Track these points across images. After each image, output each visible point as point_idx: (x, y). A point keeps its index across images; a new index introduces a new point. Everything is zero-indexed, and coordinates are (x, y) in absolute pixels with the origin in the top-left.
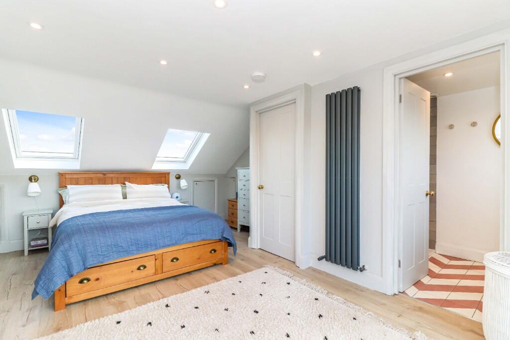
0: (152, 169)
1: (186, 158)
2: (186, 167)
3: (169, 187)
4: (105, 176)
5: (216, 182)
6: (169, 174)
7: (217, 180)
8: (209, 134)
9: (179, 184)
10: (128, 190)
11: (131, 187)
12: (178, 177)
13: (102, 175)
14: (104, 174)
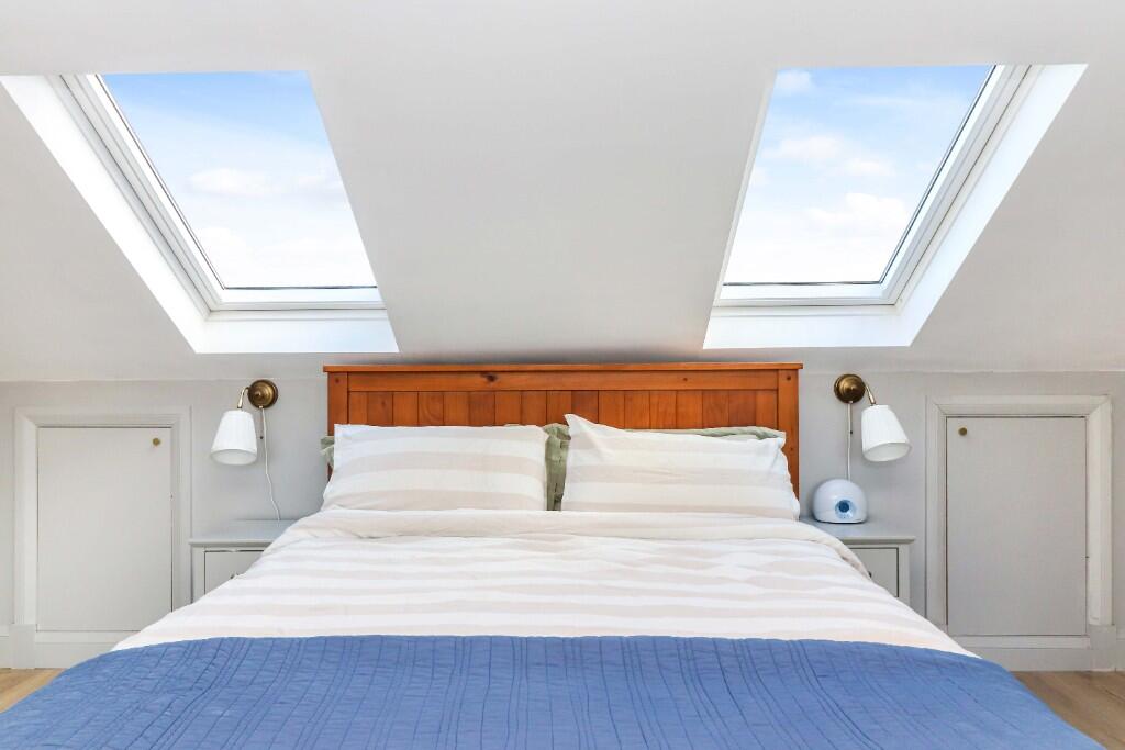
0: (705, 347)
1: (896, 279)
2: (899, 332)
3: (791, 451)
4: (492, 385)
5: (1099, 423)
6: (792, 372)
7: (1107, 408)
8: (1085, 66)
9: (854, 432)
10: (574, 458)
11: (588, 445)
12: (852, 393)
13: (479, 381)
14: (491, 376)
